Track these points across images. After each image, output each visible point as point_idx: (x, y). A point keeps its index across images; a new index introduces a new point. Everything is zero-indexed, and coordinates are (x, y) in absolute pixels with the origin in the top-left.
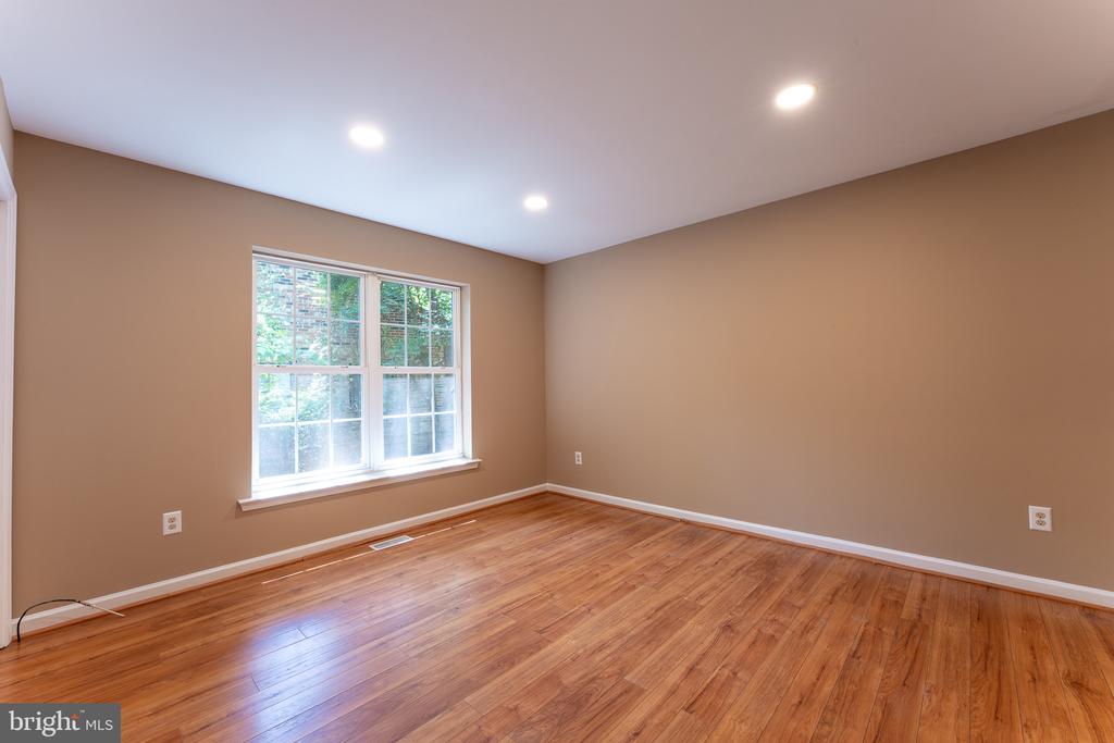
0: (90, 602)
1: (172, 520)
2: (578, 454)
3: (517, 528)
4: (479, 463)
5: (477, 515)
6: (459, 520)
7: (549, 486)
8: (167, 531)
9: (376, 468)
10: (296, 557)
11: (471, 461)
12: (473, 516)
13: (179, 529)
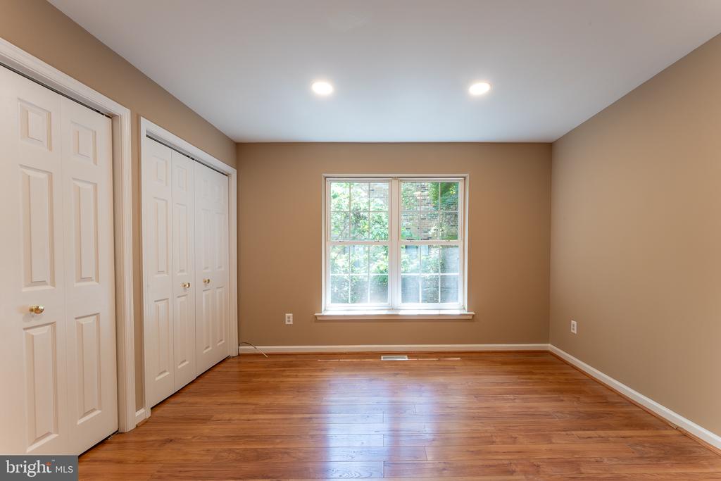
0: (257, 347)
1: (289, 318)
2: (574, 322)
3: (480, 374)
4: (473, 316)
5: (463, 355)
6: (447, 355)
7: (549, 347)
8: (287, 323)
9: (395, 307)
10: (345, 351)
11: (466, 313)
12: (460, 355)
13: (291, 323)
